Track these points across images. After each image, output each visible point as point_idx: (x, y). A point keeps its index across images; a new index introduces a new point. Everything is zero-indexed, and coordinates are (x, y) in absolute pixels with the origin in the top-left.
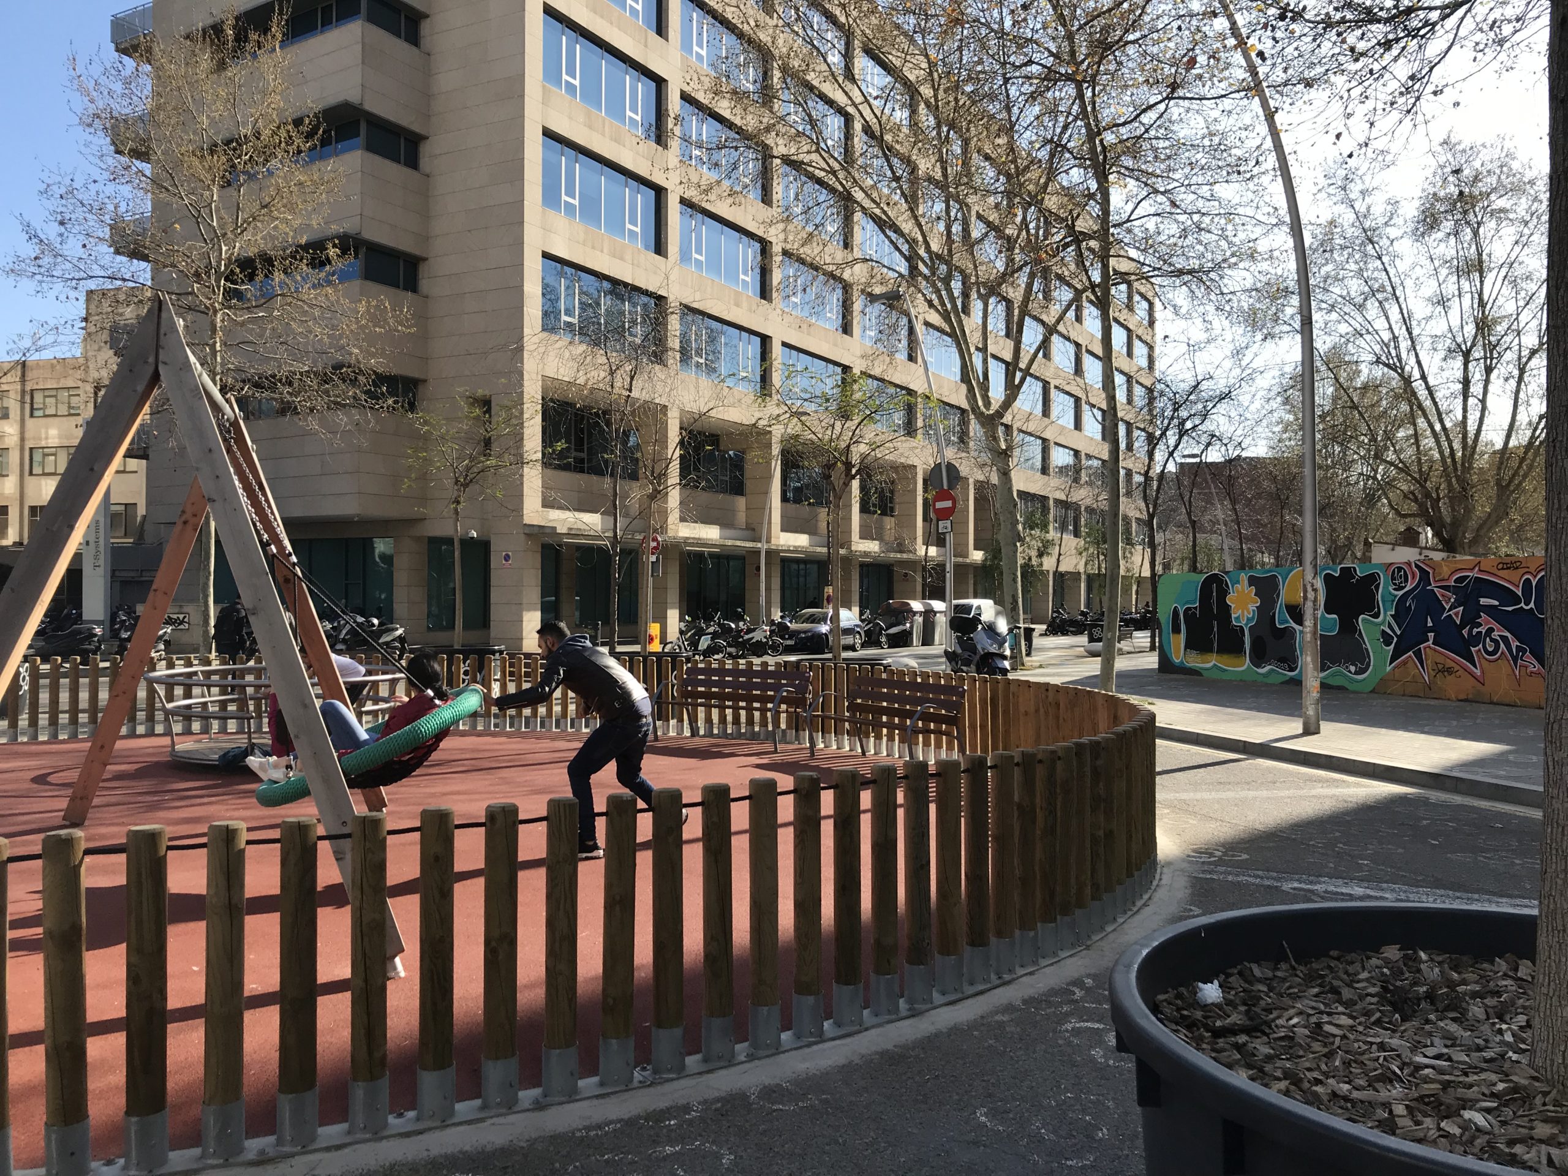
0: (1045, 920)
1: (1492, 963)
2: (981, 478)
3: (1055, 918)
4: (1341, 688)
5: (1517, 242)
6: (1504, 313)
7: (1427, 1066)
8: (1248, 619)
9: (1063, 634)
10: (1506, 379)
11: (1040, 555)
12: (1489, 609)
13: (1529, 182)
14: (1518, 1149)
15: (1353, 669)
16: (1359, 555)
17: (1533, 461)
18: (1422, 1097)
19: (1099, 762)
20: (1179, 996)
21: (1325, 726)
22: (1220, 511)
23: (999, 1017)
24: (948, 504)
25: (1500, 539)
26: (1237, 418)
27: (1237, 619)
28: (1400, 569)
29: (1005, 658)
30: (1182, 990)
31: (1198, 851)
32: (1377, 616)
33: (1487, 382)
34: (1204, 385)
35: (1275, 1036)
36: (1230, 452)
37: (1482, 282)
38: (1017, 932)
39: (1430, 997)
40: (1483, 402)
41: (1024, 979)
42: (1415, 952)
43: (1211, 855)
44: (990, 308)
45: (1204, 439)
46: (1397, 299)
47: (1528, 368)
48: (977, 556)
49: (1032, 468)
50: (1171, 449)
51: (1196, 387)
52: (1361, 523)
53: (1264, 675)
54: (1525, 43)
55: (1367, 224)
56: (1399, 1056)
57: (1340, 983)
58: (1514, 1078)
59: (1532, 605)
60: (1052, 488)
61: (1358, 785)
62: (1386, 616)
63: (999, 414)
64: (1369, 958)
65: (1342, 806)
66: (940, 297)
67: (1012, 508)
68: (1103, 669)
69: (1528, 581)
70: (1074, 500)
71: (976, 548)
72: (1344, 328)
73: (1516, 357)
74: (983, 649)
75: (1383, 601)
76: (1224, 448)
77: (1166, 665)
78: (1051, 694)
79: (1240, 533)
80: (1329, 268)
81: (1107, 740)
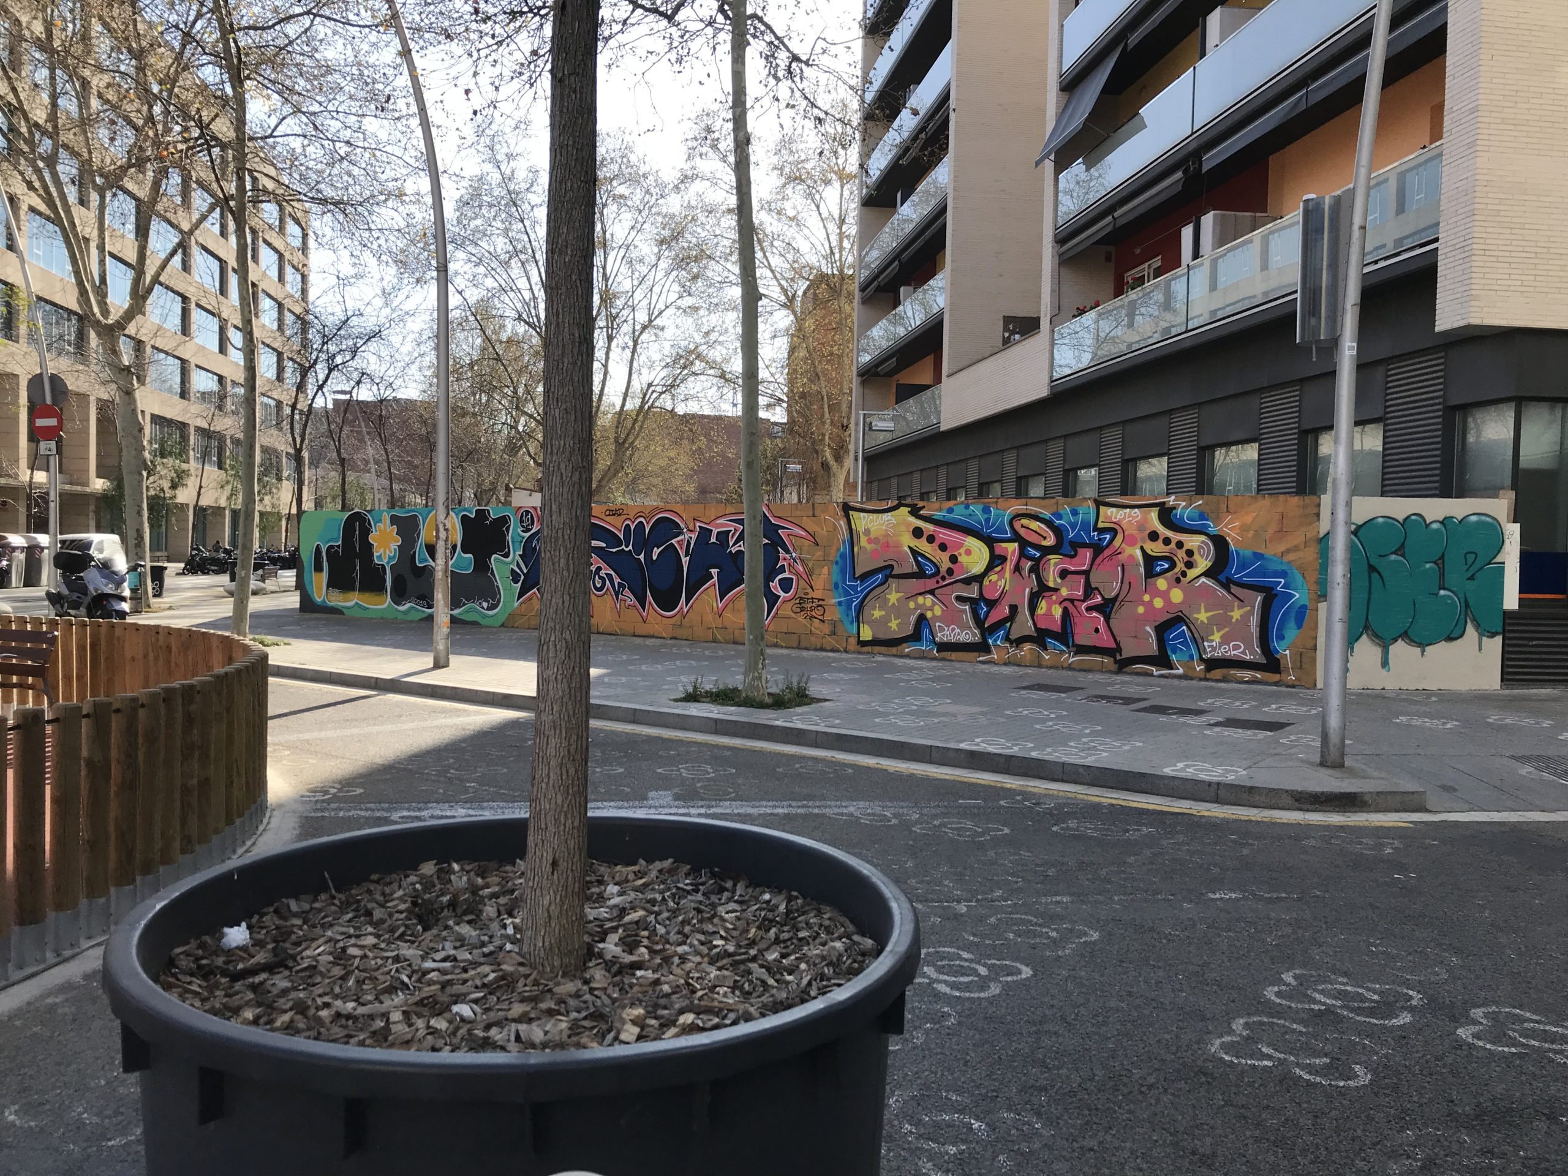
0: (119, 884)
1: (514, 864)
2: (106, 397)
3: (134, 880)
4: (475, 624)
5: (632, 228)
6: (622, 290)
7: (433, 970)
8: (390, 558)
9: (204, 573)
10: (624, 348)
11: (174, 486)
12: (598, 551)
13: (644, 175)
14: (494, 1032)
15: (485, 605)
16: (502, 499)
17: (643, 423)
18: (422, 1000)
19: (193, 708)
20: (202, 946)
21: (454, 660)
22: (372, 450)
23: (50, 1000)
24: (53, 422)
25: (618, 489)
26: (388, 358)
27: (379, 557)
28: (527, 512)
29: (123, 599)
30: (207, 939)
31: (314, 791)
32: (507, 555)
33: (609, 348)
34: (354, 321)
35: (299, 968)
36: (382, 392)
37: (605, 258)
38: (84, 902)
39: (453, 904)
40: (605, 366)
41: (90, 952)
42: (450, 865)
43: (326, 792)
44: (108, 199)
45: (356, 376)
46: (536, 262)
47: (640, 341)
48: (99, 485)
49: (170, 390)
50: (321, 382)
51: (345, 322)
52: (503, 468)
53: (405, 613)
54: (630, 46)
55: (512, 187)
56: (410, 965)
57: (374, 905)
58: (504, 967)
59: (630, 547)
60: (194, 415)
61: (477, 713)
62: (516, 555)
63: (121, 325)
64: (406, 876)
65: (459, 734)
66: (42, 179)
67: (136, 432)
68: (235, 610)
69: (628, 525)
70: (218, 429)
71: (99, 476)
72: (490, 282)
73: (631, 330)
74: (96, 590)
75: (513, 542)
76: (375, 387)
77: (307, 604)
78: (161, 637)
79: (390, 473)
80: (478, 222)
81: (204, 684)
